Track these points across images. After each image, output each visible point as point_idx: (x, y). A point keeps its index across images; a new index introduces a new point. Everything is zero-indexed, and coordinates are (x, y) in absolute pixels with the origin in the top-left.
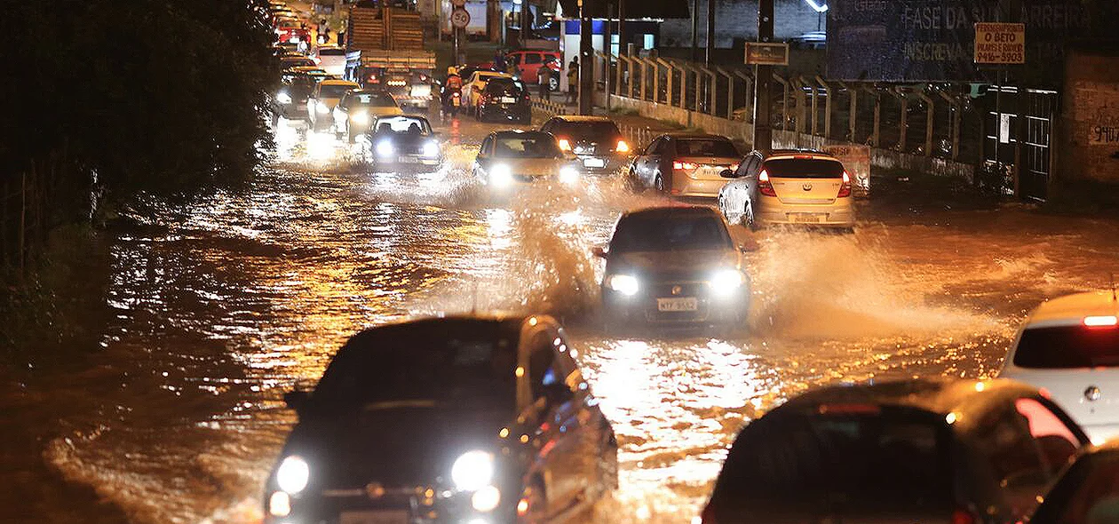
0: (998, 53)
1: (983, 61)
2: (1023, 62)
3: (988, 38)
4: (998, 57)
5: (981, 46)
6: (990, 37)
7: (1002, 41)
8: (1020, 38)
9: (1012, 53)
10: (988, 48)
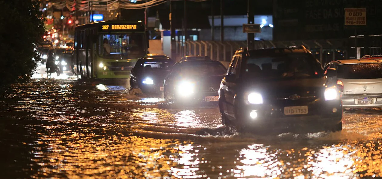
0: (355, 21)
1: (348, 24)
2: (365, 24)
3: (350, 14)
4: (355, 22)
5: (347, 18)
6: (351, 14)
7: (357, 16)
8: (364, 14)
9: (361, 21)
10: (351, 19)
